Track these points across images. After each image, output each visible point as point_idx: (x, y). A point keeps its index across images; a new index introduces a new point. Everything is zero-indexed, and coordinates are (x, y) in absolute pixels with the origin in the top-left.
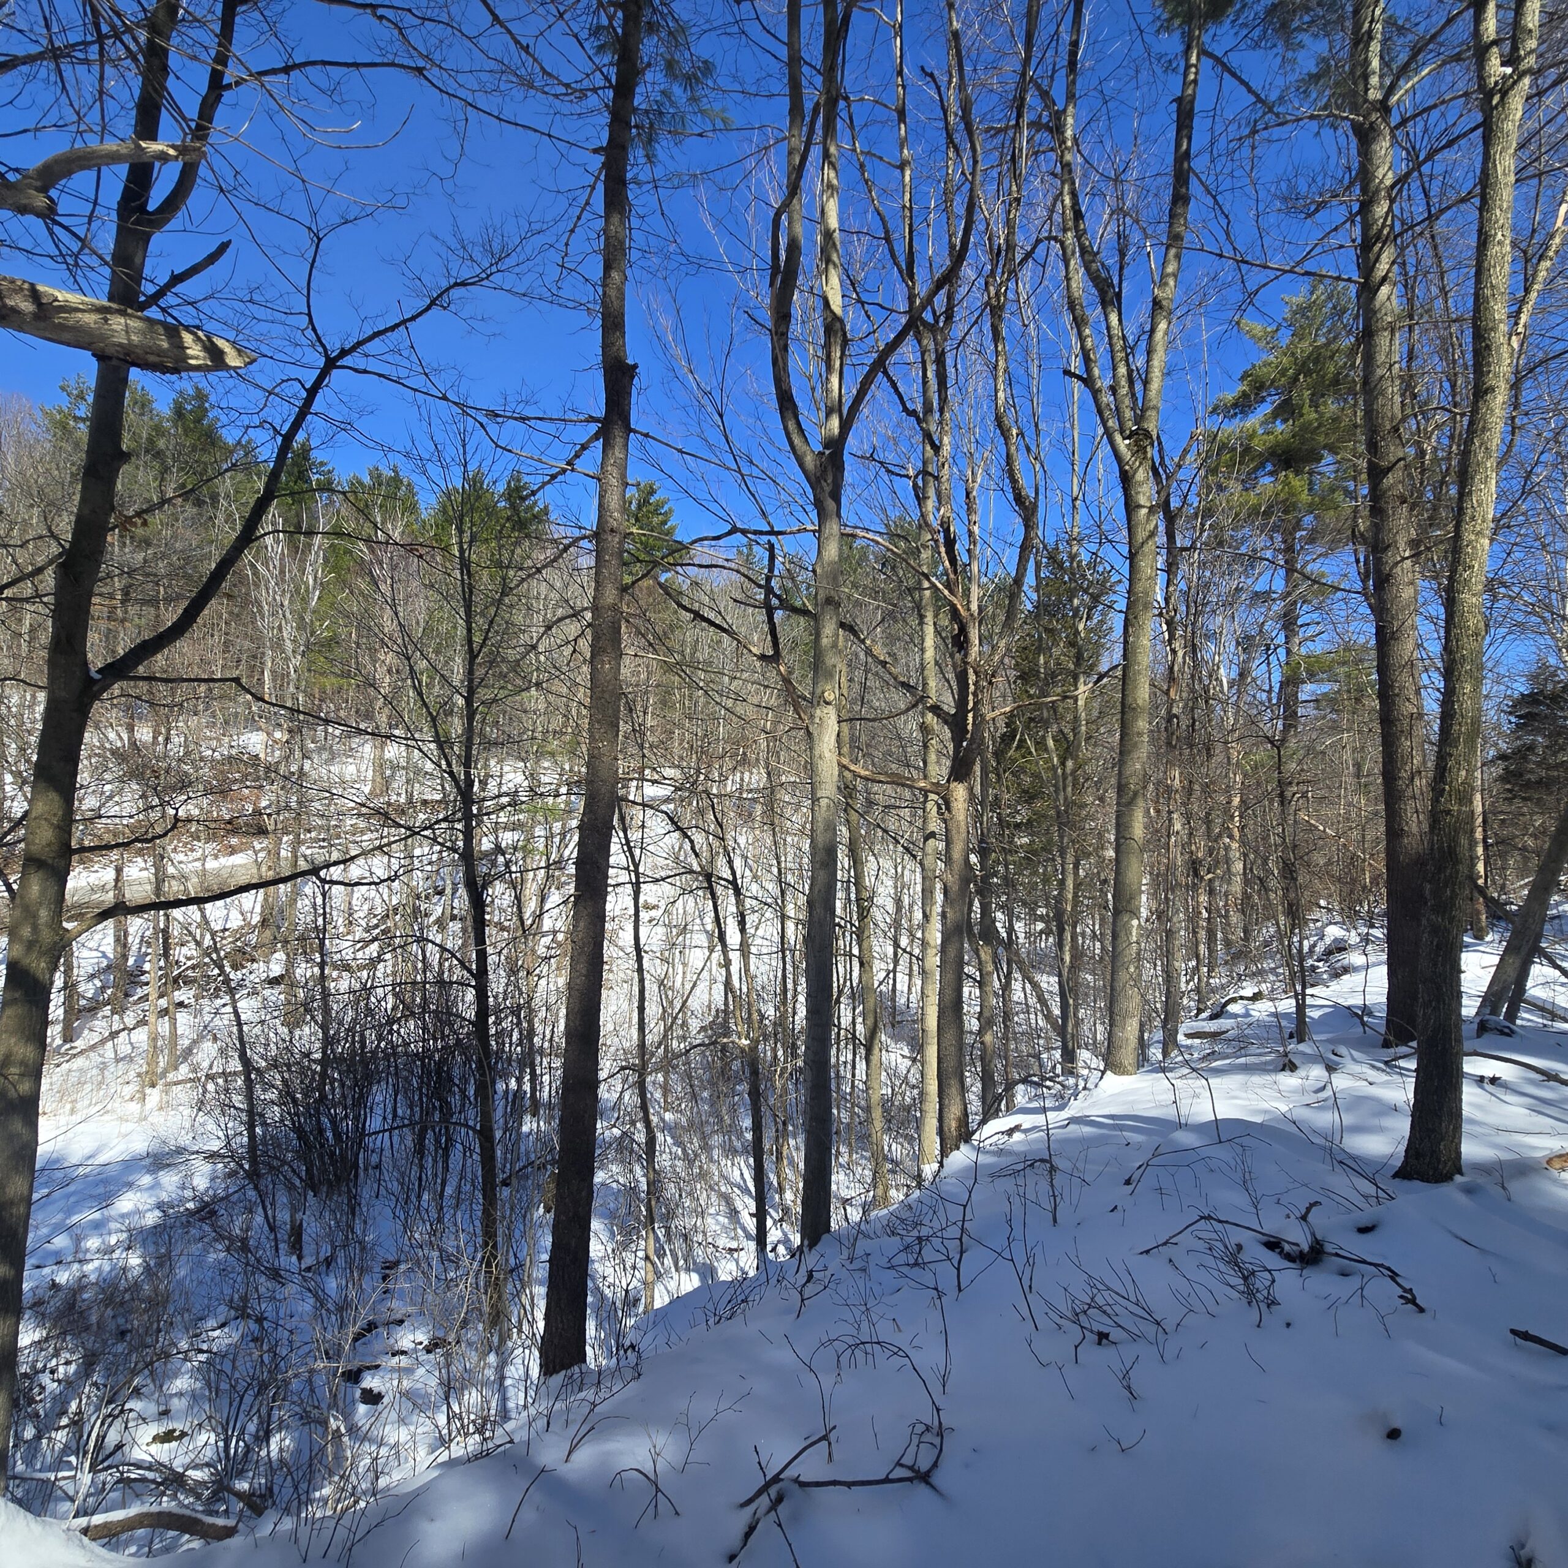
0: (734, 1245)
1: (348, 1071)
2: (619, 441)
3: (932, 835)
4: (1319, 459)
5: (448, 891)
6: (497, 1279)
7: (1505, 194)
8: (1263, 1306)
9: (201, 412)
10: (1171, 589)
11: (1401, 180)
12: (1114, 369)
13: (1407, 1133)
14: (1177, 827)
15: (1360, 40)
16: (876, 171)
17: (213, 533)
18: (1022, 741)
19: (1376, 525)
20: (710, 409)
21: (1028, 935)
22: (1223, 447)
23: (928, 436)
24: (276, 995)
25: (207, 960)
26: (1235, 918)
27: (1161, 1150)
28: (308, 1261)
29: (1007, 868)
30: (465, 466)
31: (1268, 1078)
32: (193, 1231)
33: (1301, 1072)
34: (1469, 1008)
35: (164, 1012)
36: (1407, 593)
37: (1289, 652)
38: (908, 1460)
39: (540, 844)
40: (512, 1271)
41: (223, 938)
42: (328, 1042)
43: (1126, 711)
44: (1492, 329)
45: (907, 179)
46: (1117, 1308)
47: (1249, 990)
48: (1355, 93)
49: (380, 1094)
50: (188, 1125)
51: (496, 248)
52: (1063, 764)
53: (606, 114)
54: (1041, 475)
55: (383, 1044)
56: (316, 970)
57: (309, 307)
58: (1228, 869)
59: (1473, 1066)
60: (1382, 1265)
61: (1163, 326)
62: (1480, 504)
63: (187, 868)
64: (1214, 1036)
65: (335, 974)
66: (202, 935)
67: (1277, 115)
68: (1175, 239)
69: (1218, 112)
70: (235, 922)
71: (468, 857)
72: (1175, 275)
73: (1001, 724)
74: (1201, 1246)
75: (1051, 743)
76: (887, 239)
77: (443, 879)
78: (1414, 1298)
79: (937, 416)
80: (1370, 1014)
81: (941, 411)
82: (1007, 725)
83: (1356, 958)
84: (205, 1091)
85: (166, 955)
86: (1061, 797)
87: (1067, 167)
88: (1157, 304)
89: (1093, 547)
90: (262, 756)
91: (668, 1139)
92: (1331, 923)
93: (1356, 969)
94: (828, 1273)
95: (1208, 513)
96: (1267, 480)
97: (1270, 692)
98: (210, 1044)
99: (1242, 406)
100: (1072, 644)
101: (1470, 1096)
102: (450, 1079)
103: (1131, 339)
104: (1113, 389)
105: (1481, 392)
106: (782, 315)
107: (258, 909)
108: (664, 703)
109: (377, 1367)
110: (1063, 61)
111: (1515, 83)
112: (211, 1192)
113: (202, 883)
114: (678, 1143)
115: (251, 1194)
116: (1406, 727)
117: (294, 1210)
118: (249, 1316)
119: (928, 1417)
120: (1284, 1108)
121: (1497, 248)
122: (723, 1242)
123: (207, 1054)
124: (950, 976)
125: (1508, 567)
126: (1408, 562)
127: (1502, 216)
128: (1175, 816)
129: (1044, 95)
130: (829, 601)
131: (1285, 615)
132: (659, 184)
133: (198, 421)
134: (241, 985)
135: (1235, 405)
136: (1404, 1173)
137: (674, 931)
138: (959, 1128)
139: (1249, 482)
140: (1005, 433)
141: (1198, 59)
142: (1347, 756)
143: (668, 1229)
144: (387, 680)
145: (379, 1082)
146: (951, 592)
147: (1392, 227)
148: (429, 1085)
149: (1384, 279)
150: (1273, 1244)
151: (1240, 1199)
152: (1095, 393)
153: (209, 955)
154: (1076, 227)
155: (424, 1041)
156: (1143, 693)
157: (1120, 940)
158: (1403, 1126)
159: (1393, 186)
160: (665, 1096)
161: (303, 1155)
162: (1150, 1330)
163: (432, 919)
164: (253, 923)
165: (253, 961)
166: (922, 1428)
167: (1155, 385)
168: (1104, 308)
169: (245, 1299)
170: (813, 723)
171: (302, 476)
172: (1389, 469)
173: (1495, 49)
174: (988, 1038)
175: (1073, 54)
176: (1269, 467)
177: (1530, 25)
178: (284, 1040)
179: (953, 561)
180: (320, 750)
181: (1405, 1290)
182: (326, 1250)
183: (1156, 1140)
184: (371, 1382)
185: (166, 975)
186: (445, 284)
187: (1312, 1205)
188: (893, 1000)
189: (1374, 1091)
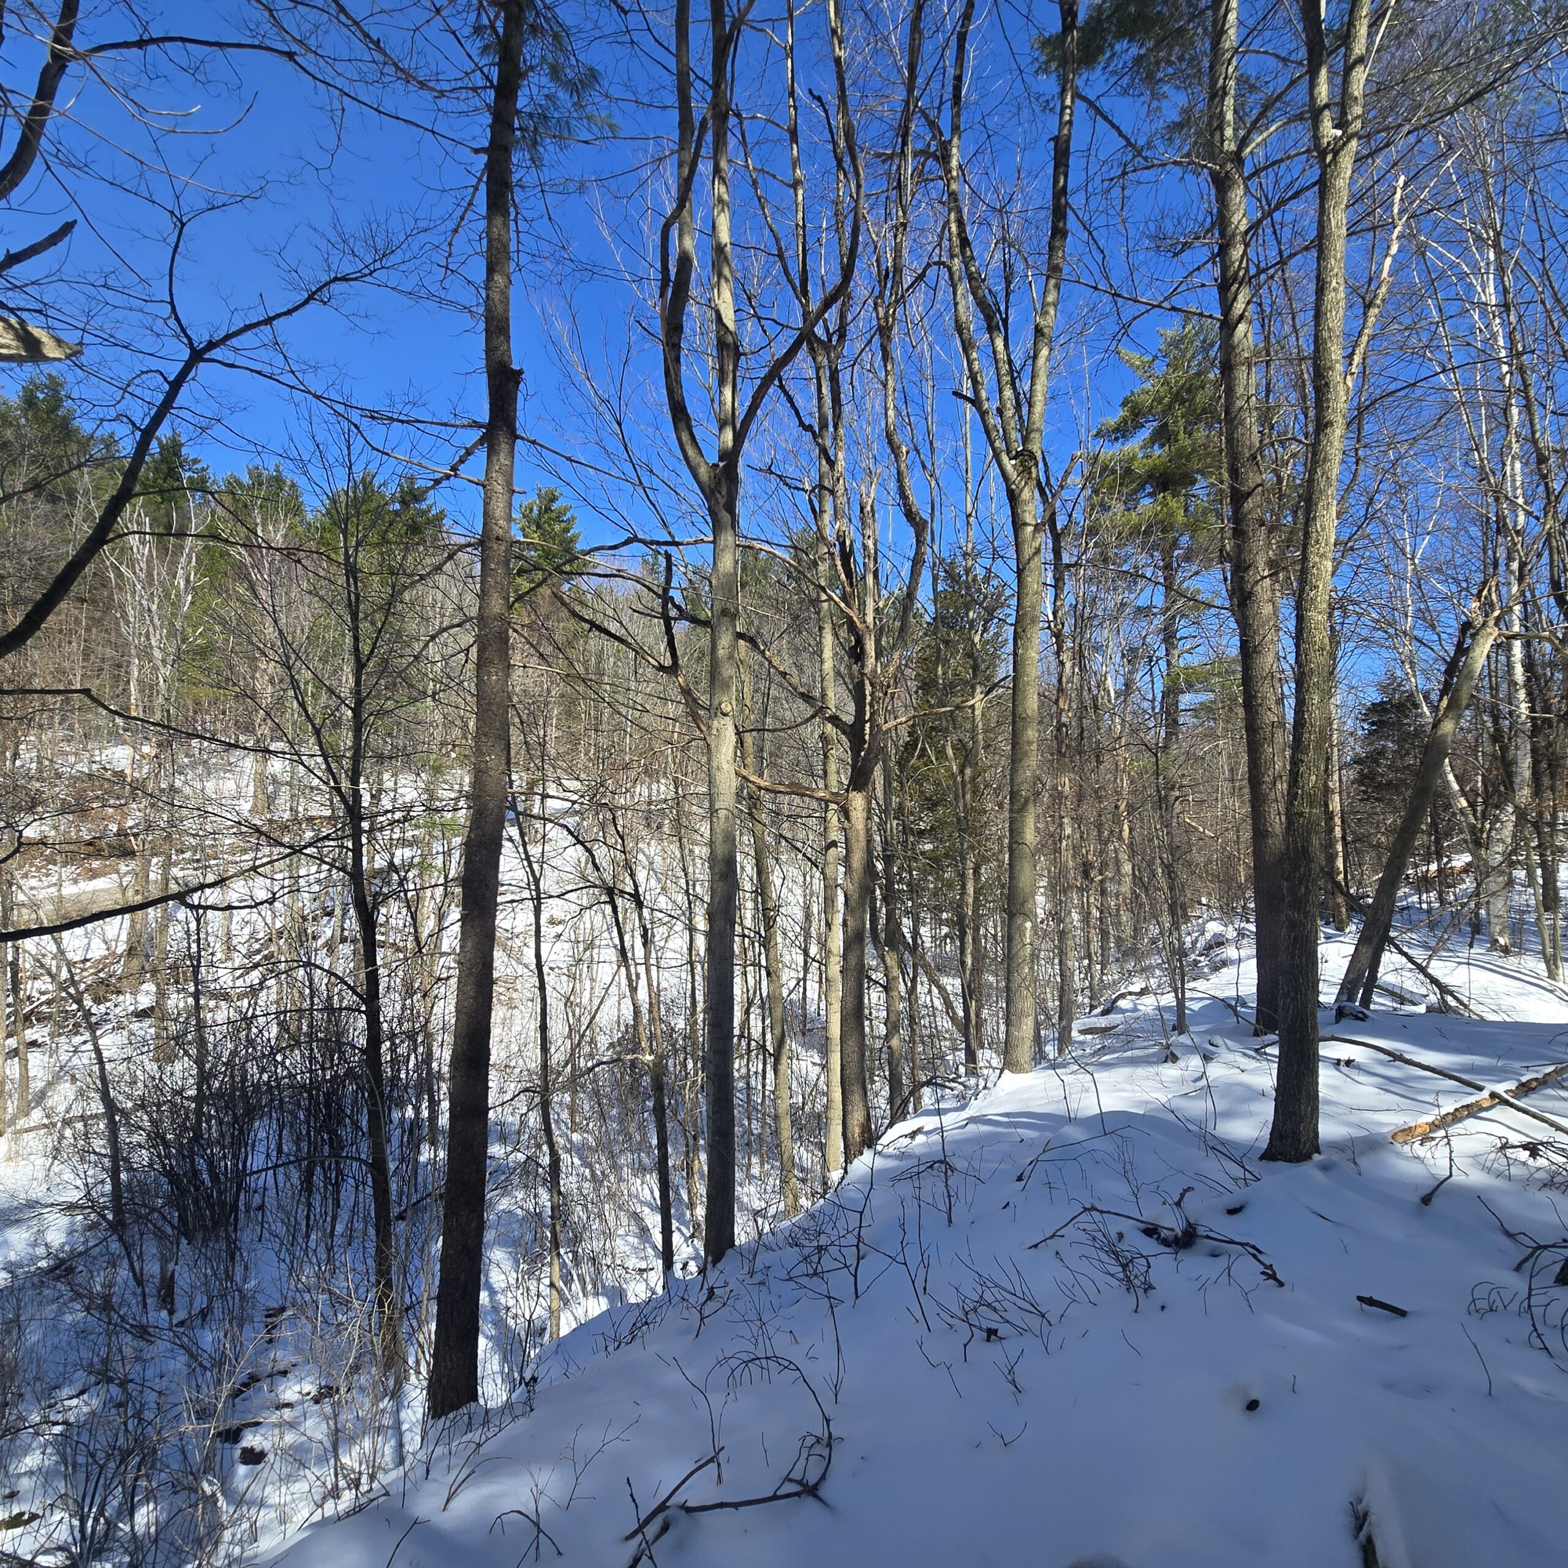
0: (643, 1265)
1: (227, 1107)
2: (504, 447)
3: (834, 844)
4: (1194, 482)
5: (338, 912)
6: (390, 1319)
7: (1339, 246)
8: (1140, 1292)
9: (55, 401)
10: (1059, 603)
11: (1255, 226)
12: (1001, 391)
13: (1271, 1117)
14: (1068, 831)
15: (1217, 95)
16: (770, 189)
17: (70, 532)
18: (923, 750)
19: (1238, 546)
20: (608, 417)
21: (934, 938)
22: (1104, 468)
23: (824, 451)
24: (146, 1029)
25: (64, 994)
26: (1125, 917)
27: (1050, 1146)
28: (181, 1315)
29: (911, 875)
30: (350, 468)
31: (1151, 1070)
32: (47, 1292)
33: (1181, 1063)
34: (1328, 995)
35: (15, 1053)
36: (1267, 609)
37: (1169, 663)
38: (796, 1475)
39: (439, 862)
40: (407, 1310)
41: (83, 970)
42: (204, 1077)
43: (1017, 719)
44: (1330, 368)
45: (800, 198)
46: (1005, 1304)
47: (1137, 986)
48: (1211, 144)
49: (262, 1130)
50: (41, 1175)
51: (380, 243)
52: (962, 772)
53: (487, 114)
54: (936, 492)
55: (265, 1077)
56: (191, 1000)
57: (171, 295)
58: (1118, 870)
59: (1329, 1050)
60: (1248, 1244)
61: (1044, 352)
62: (1323, 529)
63: (42, 895)
64: (1104, 1031)
65: (212, 1003)
66: (59, 968)
67: (1146, 159)
68: (1054, 270)
69: (1093, 152)
70: (98, 951)
71: (356, 875)
72: (1055, 305)
73: (904, 731)
74: (1083, 1238)
75: (950, 752)
76: (780, 256)
77: (332, 899)
78: (1274, 1273)
79: (831, 429)
80: (1244, 1004)
81: (836, 427)
82: (910, 734)
83: (1231, 952)
84: (62, 1137)
85: (15, 990)
86: (961, 805)
87: (953, 196)
88: (1038, 331)
89: (987, 563)
90: (128, 771)
91: (576, 1161)
92: (1211, 919)
93: (1232, 962)
94: (728, 1289)
95: (1092, 531)
96: (1147, 501)
97: (1153, 701)
98: (68, 1085)
99: (1122, 431)
100: (969, 655)
101: (1326, 1076)
102: (341, 1109)
103: (1018, 364)
104: (1000, 412)
105: (1322, 425)
106: (674, 328)
107: (124, 937)
108: (569, 714)
109: (257, 1424)
110: (948, 94)
111: (1345, 144)
112: (67, 1248)
113: (57, 910)
114: (586, 1164)
115: (115, 1246)
116: (1268, 735)
117: (164, 1261)
118: (110, 1380)
119: (819, 1430)
120: (1164, 1100)
121: (1333, 294)
122: (633, 1263)
123: (63, 1097)
124: (852, 983)
125: (1355, 586)
126: (1267, 582)
127: (1336, 266)
128: (1066, 820)
129: (932, 125)
130: (724, 612)
131: (1165, 629)
132: (546, 188)
133: (54, 409)
134: (104, 1019)
135: (1117, 430)
136: (1270, 1155)
137: (581, 947)
138: (863, 1132)
139: (1131, 503)
140: (895, 450)
141: (1073, 101)
142: (1223, 760)
143: (575, 1253)
144: (270, 690)
145: (261, 1118)
146: (848, 604)
147: (1247, 270)
148: (316, 1118)
149: (1241, 317)
150: (1151, 1231)
151: (1122, 1189)
152: (983, 414)
153: (65, 989)
154: (963, 253)
155: (311, 1071)
156: (1032, 704)
157: (1014, 942)
158: (1267, 1110)
159: (1247, 232)
160: (572, 1115)
161: (175, 1200)
162: (1034, 1322)
163: (320, 942)
164: (119, 951)
165: (119, 993)
166: (813, 1440)
167: (1038, 408)
168: (990, 333)
169: (105, 1362)
170: (710, 735)
171: (172, 473)
172: (1249, 494)
173: (1327, 113)
174: (895, 1042)
175: (957, 89)
176: (1149, 489)
177: (1356, 93)
178: (154, 1078)
179: (849, 574)
180: (193, 766)
181: (1266, 1267)
182: (201, 1302)
183: (1049, 1135)
184: (251, 1440)
185: (15, 1013)
186: (325, 278)
187: (1185, 1191)
188: (804, 1008)
189: (1245, 1078)
